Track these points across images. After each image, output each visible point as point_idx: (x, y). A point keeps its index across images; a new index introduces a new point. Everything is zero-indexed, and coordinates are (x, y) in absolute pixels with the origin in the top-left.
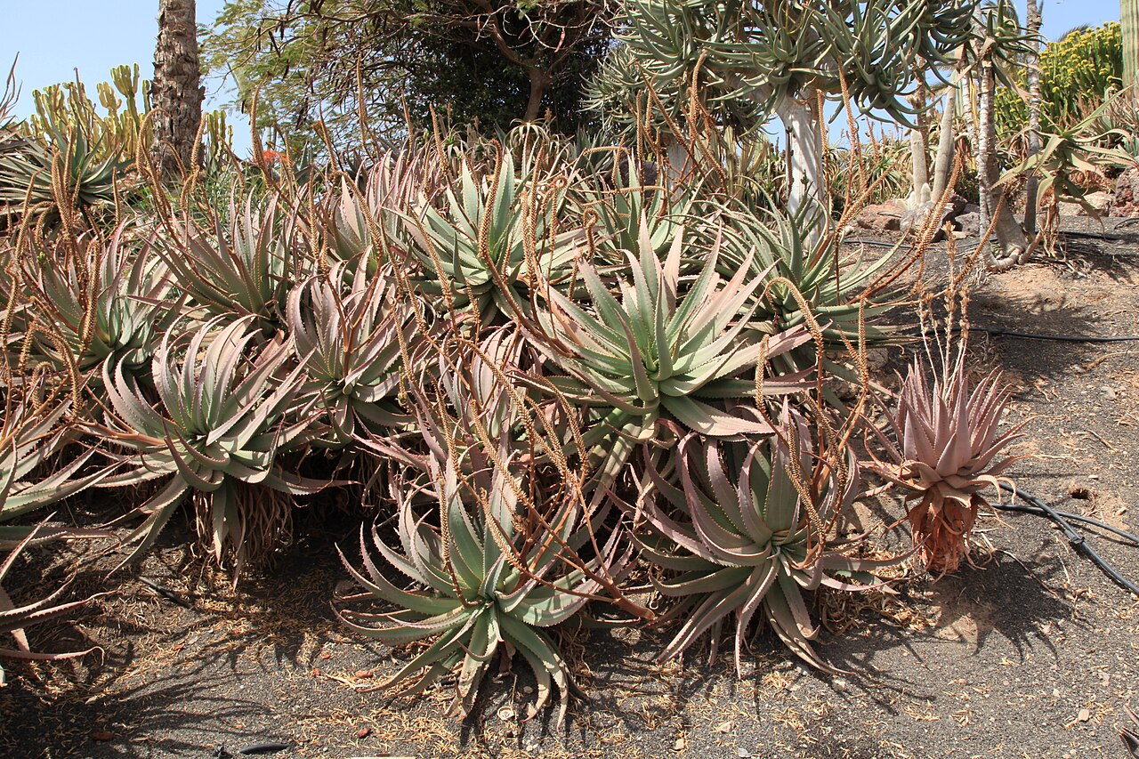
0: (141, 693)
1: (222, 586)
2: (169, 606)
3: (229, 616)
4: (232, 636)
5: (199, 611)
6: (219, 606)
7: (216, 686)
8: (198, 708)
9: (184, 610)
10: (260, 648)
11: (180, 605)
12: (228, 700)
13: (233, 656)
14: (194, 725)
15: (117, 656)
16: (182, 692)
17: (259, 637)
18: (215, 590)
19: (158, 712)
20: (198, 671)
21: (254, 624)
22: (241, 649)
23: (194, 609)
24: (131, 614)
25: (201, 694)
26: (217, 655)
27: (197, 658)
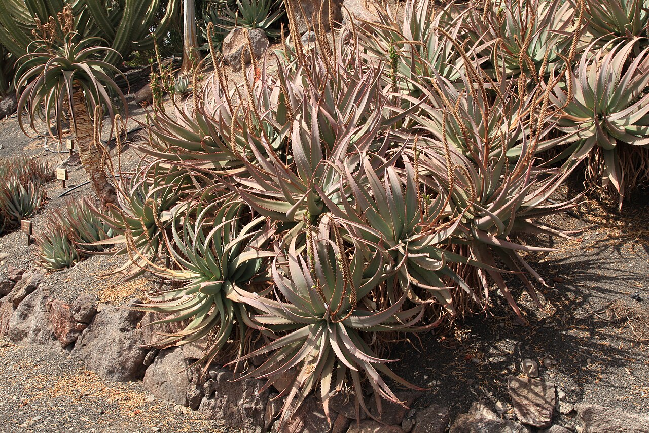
0: (568, 262)
1: (596, 208)
2: (567, 217)
3: (606, 226)
4: (611, 237)
5: (586, 222)
6: (598, 219)
7: (613, 263)
8: (608, 274)
9: (577, 220)
10: (633, 245)
11: (574, 217)
12: (624, 271)
13: (617, 248)
14: (609, 281)
15: (543, 241)
16: (593, 264)
17: (629, 239)
18: (592, 210)
19: (582, 272)
20: (597, 254)
21: (622, 232)
22: (621, 245)
23: (583, 220)
24: (548, 219)
25: (606, 266)
26: (606, 247)
27: (593, 247)
